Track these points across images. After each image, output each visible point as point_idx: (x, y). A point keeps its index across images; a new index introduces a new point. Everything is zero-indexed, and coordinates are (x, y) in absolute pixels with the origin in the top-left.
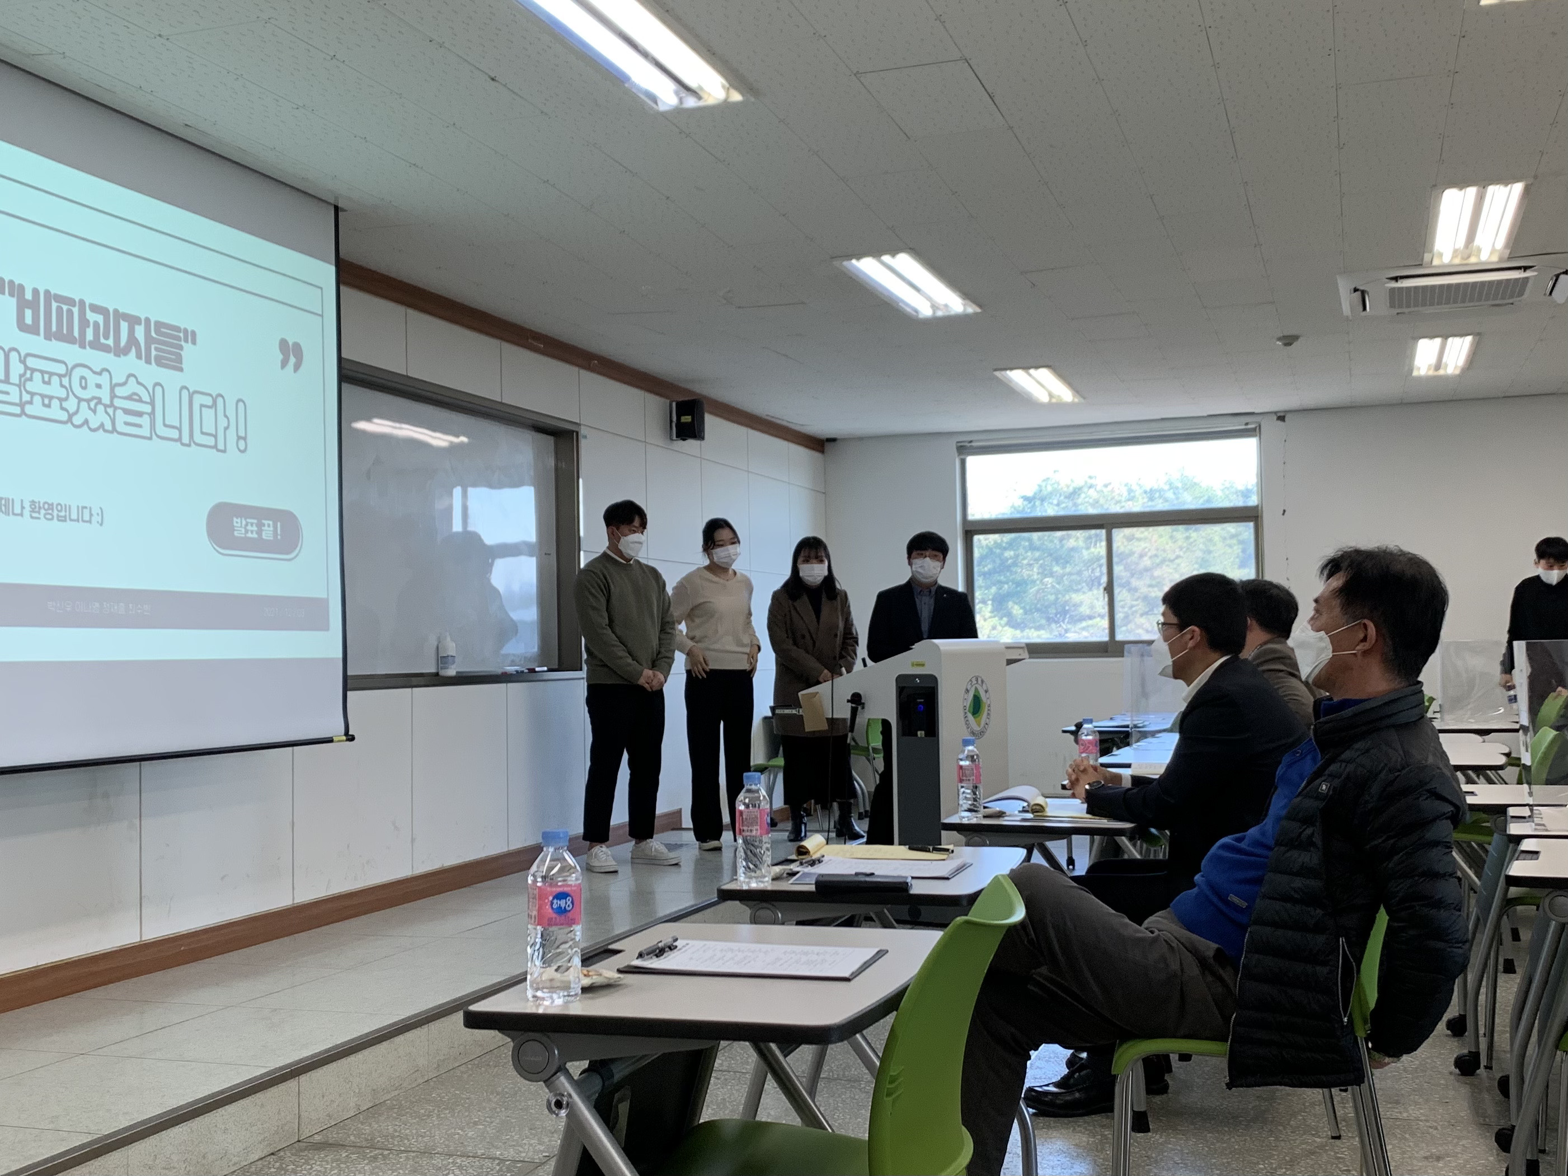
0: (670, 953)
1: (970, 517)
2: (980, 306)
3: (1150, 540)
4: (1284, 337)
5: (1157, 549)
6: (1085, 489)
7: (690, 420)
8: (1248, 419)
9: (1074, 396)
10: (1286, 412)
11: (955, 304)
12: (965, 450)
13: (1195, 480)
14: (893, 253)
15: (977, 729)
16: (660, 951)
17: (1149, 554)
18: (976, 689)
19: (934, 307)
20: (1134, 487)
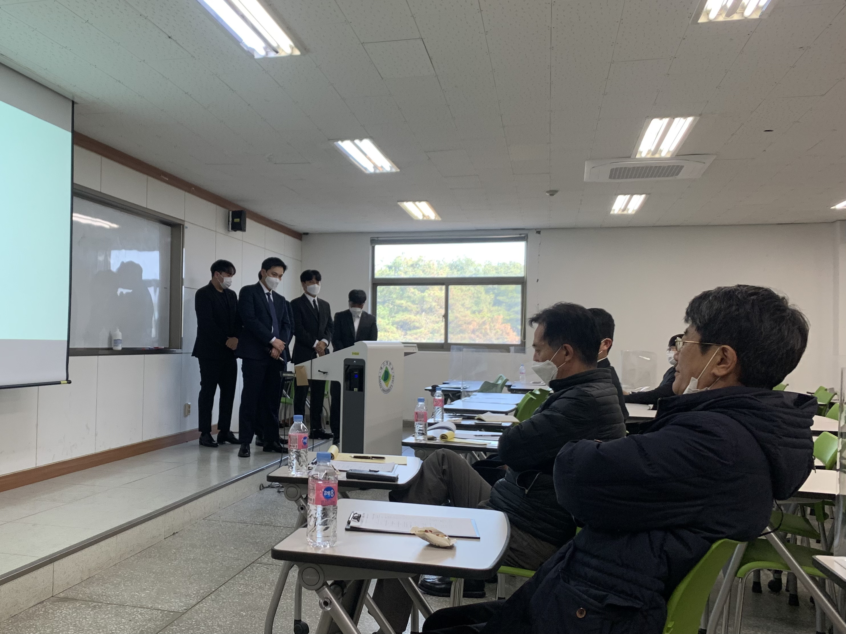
1: (375, 277)
2: (399, 168)
4: (551, 191)
7: (239, 222)
8: (521, 232)
9: (437, 216)
10: (541, 229)
11: (386, 166)
12: (374, 241)
14: (361, 138)
15: (387, 388)
18: (387, 367)
19: (375, 167)
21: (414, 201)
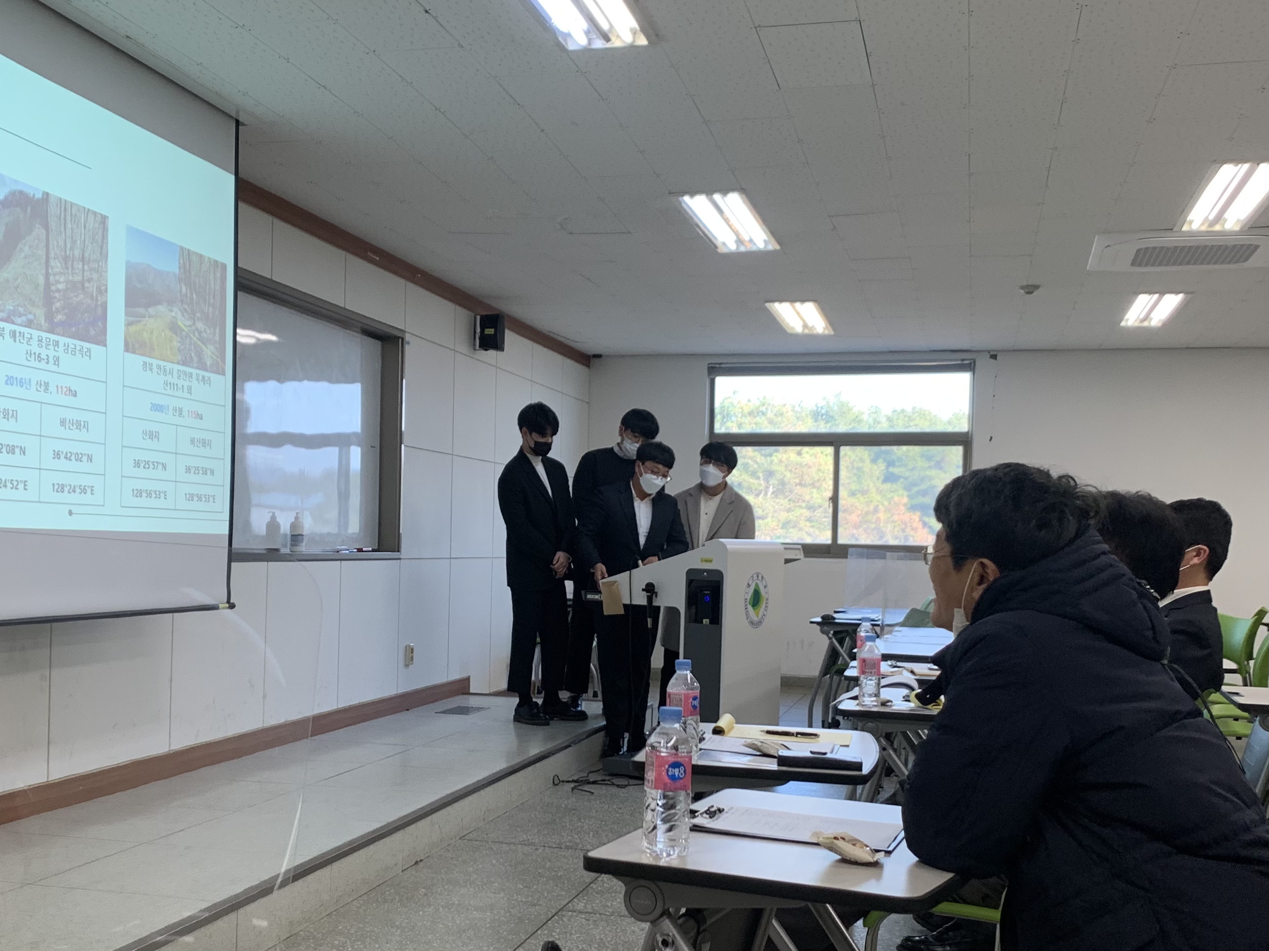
1: (716, 430)
2: (781, 244)
4: (1027, 286)
7: (492, 333)
8: (964, 355)
9: (827, 327)
11: (759, 238)
12: (714, 370)
14: (728, 192)
15: (755, 619)
18: (757, 584)
19: (739, 241)
21: (792, 300)
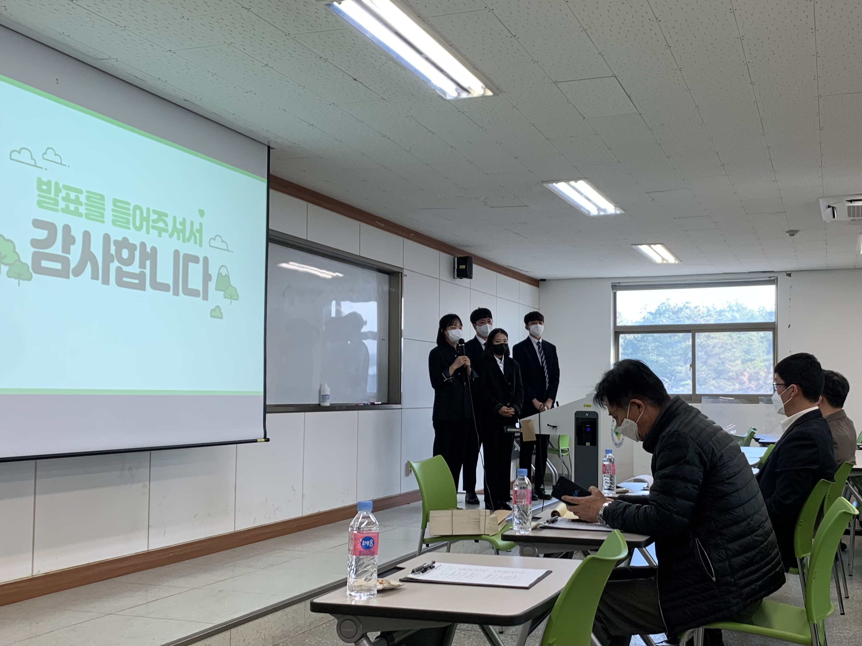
0: (430, 570)
1: (618, 325)
2: (624, 210)
3: (719, 339)
4: (790, 231)
5: (723, 343)
6: (684, 309)
7: (465, 268)
9: (675, 260)
10: (791, 271)
11: (610, 209)
12: (616, 287)
13: (744, 306)
14: (576, 179)
15: (618, 442)
16: (424, 569)
17: (718, 346)
19: (599, 209)
20: (711, 309)
21: (649, 244)
